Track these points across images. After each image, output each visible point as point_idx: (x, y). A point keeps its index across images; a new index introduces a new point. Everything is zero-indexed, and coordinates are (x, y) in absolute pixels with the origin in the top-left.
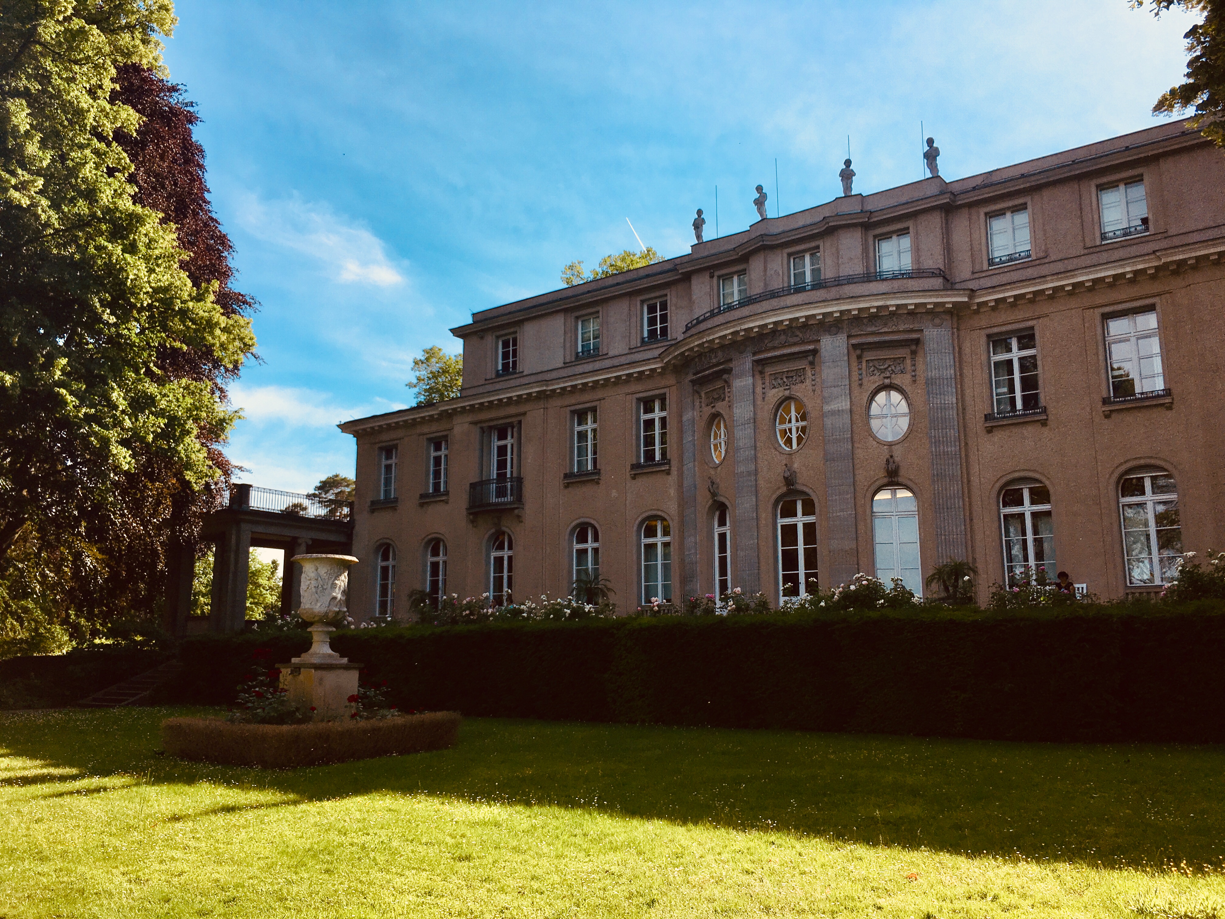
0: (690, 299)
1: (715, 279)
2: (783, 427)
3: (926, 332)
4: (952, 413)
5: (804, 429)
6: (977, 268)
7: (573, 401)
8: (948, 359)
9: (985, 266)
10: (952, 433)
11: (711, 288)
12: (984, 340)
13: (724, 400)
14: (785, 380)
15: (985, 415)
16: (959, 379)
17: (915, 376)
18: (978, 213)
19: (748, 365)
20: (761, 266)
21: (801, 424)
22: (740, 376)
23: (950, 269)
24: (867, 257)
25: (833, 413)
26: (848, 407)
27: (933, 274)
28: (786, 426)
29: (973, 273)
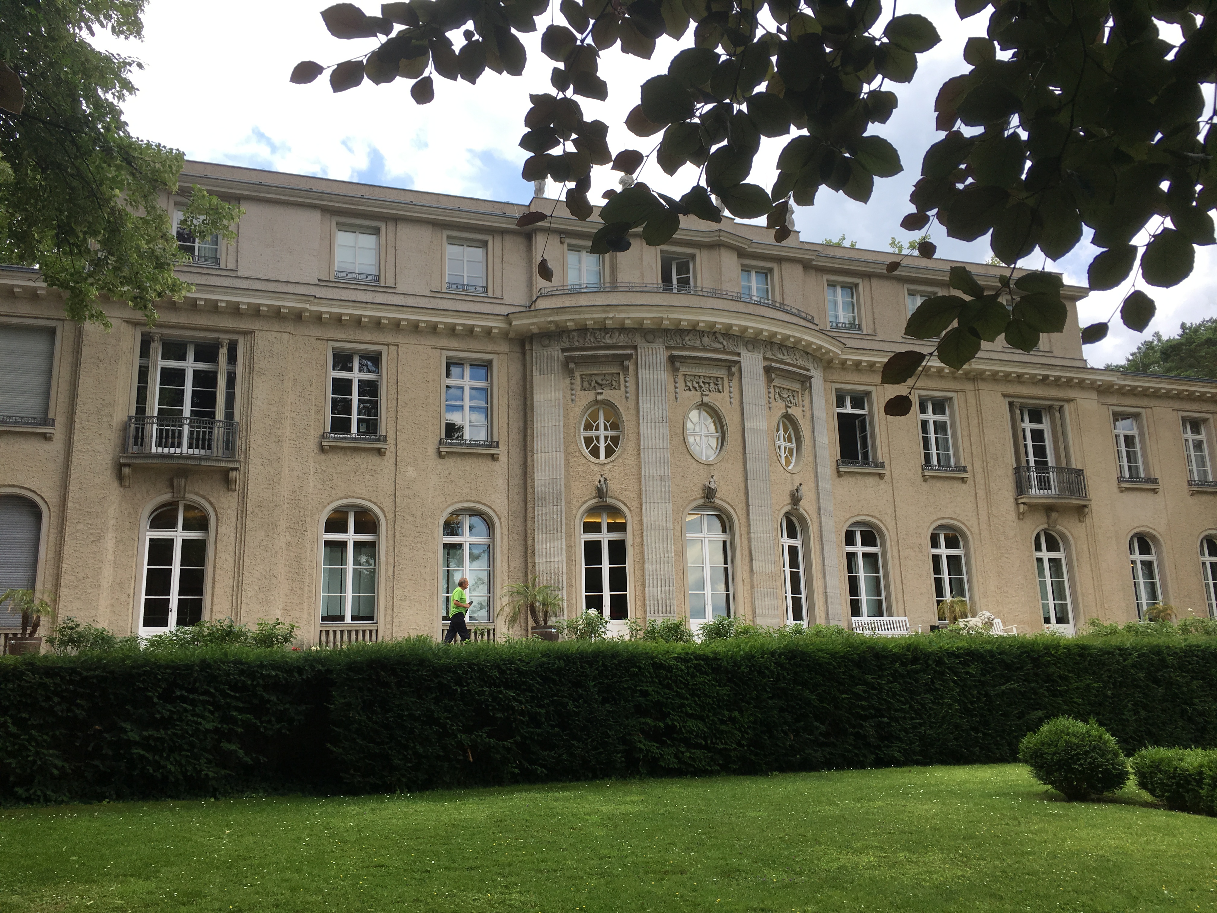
1: (565, 246)
4: (827, 454)
7: (343, 336)
8: (823, 403)
9: (828, 327)
10: (828, 471)
11: (562, 255)
12: (834, 392)
15: (837, 460)
17: (804, 411)
18: (823, 278)
19: (661, 358)
22: (650, 367)
24: (739, 283)
25: (753, 430)
26: (766, 428)
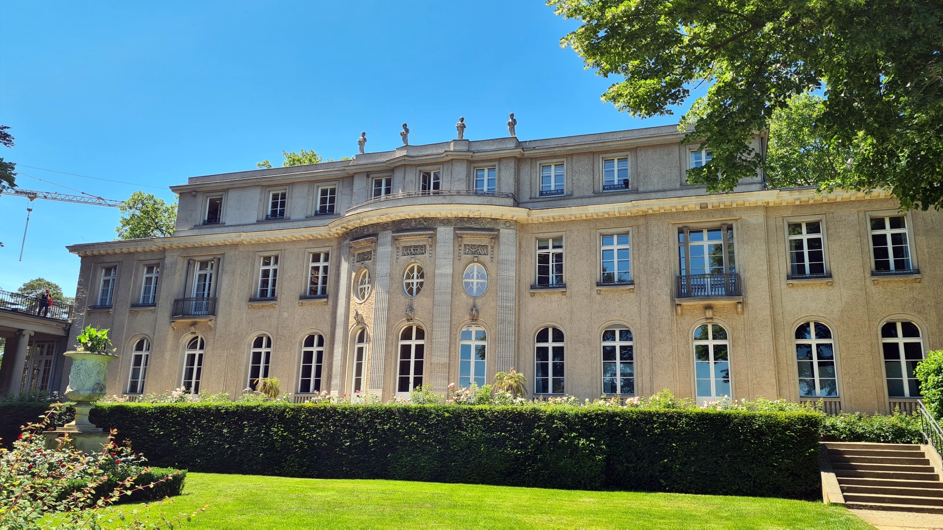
0: (352, 190)
1: (370, 180)
2: (408, 281)
3: (501, 231)
4: (512, 283)
5: (421, 284)
6: (533, 196)
7: (262, 249)
8: (513, 249)
9: (538, 195)
10: (512, 295)
11: (367, 184)
12: (534, 239)
13: (370, 259)
14: (412, 251)
15: (531, 286)
16: (519, 261)
17: (492, 258)
18: (536, 162)
19: (389, 238)
20: (402, 175)
21: (420, 280)
22: (383, 245)
23: (518, 194)
24: (469, 180)
25: (441, 275)
26: (451, 272)
27: (507, 196)
28: (410, 281)
29: (530, 198)
